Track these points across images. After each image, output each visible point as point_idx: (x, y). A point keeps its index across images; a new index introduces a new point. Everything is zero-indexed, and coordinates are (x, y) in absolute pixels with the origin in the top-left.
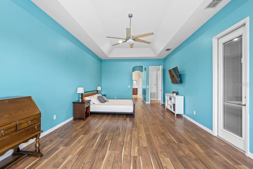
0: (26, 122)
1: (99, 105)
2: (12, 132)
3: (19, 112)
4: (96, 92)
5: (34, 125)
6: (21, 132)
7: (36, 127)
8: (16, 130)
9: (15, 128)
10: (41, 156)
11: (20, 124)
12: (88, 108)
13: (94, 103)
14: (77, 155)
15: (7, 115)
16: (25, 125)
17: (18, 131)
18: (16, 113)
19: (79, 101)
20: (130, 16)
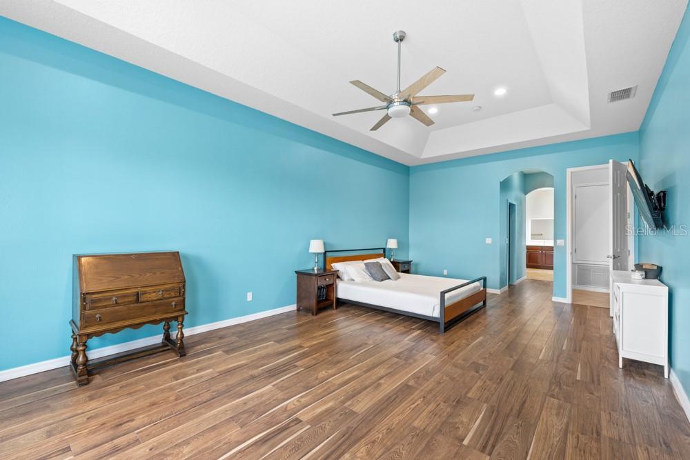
0: (154, 292)
1: (363, 284)
2: (130, 302)
3: (146, 275)
4: (381, 252)
5: (171, 300)
6: (146, 306)
7: (173, 303)
8: (137, 301)
9: (135, 297)
10: (181, 356)
11: (145, 293)
12: (331, 288)
13: (353, 280)
14: (218, 372)
15: (127, 277)
16: (153, 296)
17: (141, 302)
18: (141, 275)
19: (313, 269)
20: (400, 39)
